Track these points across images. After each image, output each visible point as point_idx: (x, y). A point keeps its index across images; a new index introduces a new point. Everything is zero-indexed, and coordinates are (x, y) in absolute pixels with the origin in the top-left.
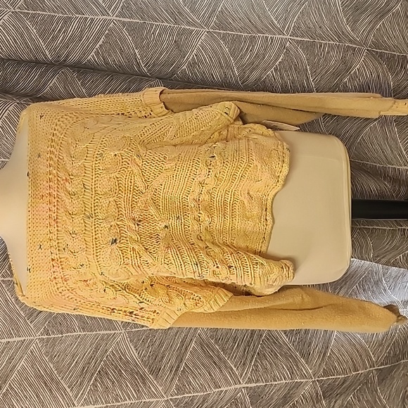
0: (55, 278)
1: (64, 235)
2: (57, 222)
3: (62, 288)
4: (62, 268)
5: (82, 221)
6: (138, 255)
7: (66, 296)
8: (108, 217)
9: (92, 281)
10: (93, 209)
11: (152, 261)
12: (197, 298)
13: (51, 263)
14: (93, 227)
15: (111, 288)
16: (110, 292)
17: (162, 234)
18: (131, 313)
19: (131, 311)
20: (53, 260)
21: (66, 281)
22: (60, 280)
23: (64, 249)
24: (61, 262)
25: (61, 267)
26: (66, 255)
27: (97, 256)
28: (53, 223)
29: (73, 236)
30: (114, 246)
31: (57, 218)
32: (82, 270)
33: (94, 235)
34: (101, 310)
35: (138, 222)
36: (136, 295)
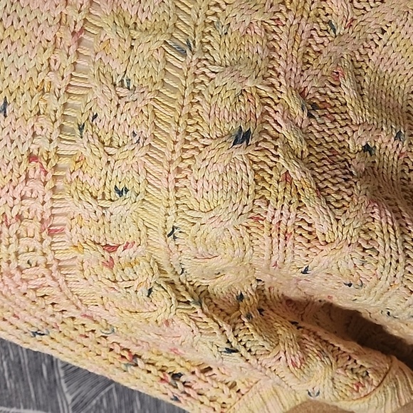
0: (19, 217)
1: (94, 83)
2: (79, 42)
3: (28, 257)
4: (54, 189)
5: (158, 56)
6: (295, 200)
7: (33, 284)
8: (238, 63)
9: (130, 251)
10: (198, 31)
11: (325, 227)
12: (360, 371)
13: (24, 165)
14: (190, 81)
15: (168, 288)
16: (163, 299)
17: (358, 165)
18: (176, 376)
19: (178, 370)
20: (32, 158)
21: (51, 233)
22: (34, 227)
23: (81, 128)
24: (55, 167)
25: (50, 185)
26: (80, 146)
27: (179, 170)
28: (69, 40)
29: (123, 92)
30: (240, 153)
31: (83, 30)
32: (117, 208)
33: (186, 102)
34: (105, 353)
35: (312, 108)
36: (225, 327)
